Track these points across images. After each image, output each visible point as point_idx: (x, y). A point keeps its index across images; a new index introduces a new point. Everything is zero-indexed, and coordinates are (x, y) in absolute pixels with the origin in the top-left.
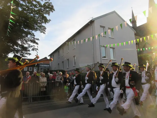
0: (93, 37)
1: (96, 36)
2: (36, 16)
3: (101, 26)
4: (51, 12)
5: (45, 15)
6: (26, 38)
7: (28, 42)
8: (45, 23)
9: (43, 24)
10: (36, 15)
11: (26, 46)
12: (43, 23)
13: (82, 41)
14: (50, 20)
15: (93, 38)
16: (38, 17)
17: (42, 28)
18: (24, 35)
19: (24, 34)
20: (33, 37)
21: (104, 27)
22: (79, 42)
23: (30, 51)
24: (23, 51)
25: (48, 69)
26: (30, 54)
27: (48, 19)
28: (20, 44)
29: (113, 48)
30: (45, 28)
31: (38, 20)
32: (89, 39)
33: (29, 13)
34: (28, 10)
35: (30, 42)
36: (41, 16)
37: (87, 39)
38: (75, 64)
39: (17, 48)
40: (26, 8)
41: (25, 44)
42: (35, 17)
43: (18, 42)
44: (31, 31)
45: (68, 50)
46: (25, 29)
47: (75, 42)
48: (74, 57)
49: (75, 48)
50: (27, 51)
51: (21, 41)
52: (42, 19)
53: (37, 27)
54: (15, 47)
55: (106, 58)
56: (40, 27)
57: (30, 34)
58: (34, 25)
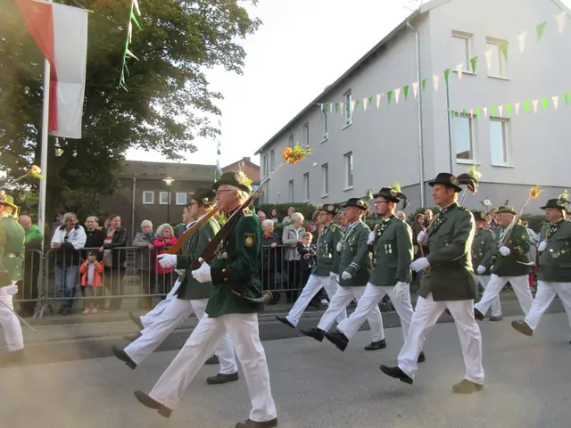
0: (424, 82)
1: (436, 78)
2: (210, 9)
3: (457, 34)
5: (240, 4)
6: (180, 92)
7: (186, 107)
8: (243, 33)
9: (236, 39)
10: (210, 6)
11: (179, 119)
12: (235, 34)
13: (379, 97)
14: (259, 22)
15: (423, 84)
16: (218, 13)
17: (232, 52)
18: (170, 81)
20: (200, 89)
21: (471, 35)
22: (365, 101)
23: (193, 138)
24: (170, 138)
26: (193, 149)
27: (252, 17)
28: (161, 114)
29: (505, 121)
30: (243, 54)
31: (218, 25)
32: (406, 90)
35: (192, 105)
36: (227, 7)
37: (397, 92)
38: (351, 183)
39: (151, 130)
41: (176, 113)
42: (205, 12)
43: (154, 107)
44: (194, 65)
46: (176, 59)
47: (352, 104)
48: (347, 159)
49: (351, 122)
50: (186, 139)
51: (164, 102)
52: (232, 19)
53: (215, 51)
54: (145, 124)
55: (471, 158)
56: (226, 49)
57: (191, 76)
58: (204, 43)
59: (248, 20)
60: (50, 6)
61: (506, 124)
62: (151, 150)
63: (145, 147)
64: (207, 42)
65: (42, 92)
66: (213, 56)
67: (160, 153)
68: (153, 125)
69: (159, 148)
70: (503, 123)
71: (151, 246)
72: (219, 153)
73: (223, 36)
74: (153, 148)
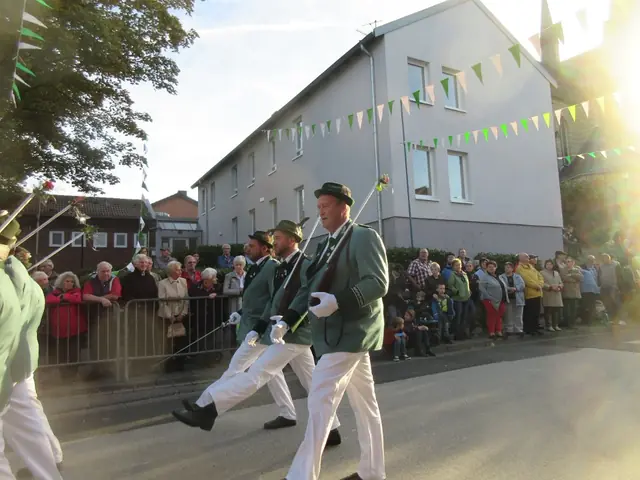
2: (135, 15)
3: (413, 62)
5: (172, 12)
6: (97, 111)
7: (105, 130)
8: (175, 46)
9: (166, 53)
10: (135, 11)
11: (95, 144)
12: (166, 47)
14: (194, 35)
16: (145, 20)
17: (163, 68)
18: (84, 97)
19: (85, 95)
20: (123, 109)
21: (427, 64)
23: (113, 167)
24: (84, 166)
25: (193, 241)
26: (113, 180)
27: (186, 27)
28: (73, 137)
29: (462, 155)
30: (175, 70)
31: (145, 34)
35: (113, 128)
36: (155, 14)
37: (360, 116)
39: (58, 156)
41: (92, 137)
42: (129, 18)
43: (63, 128)
44: (114, 80)
46: (91, 71)
48: (298, 192)
49: (302, 153)
50: (104, 168)
51: (75, 123)
52: (162, 29)
53: (141, 65)
54: (52, 150)
55: (431, 194)
56: (154, 62)
57: (110, 92)
58: (127, 54)
59: (182, 31)
61: (463, 158)
62: (59, 181)
64: (131, 53)
66: (139, 71)
67: (71, 184)
69: (68, 178)
70: (461, 158)
72: (144, 186)
73: (151, 48)
74: (61, 178)
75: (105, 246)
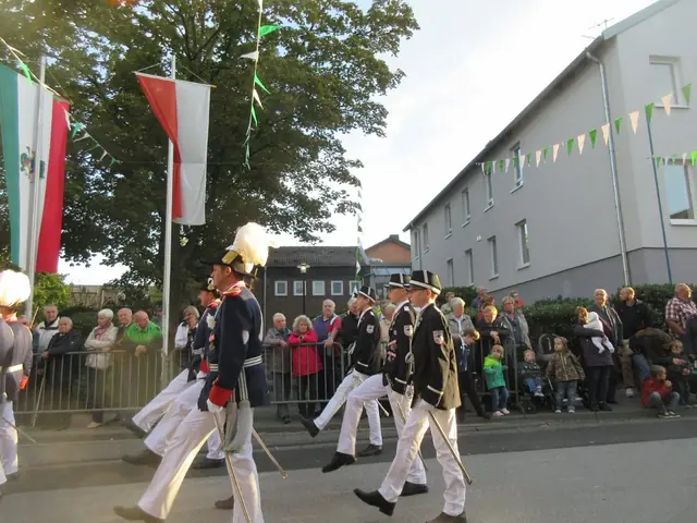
0: (616, 124)
2: (345, 67)
3: (656, 60)
4: (402, 38)
5: (378, 56)
6: (313, 164)
7: (321, 180)
8: (382, 89)
9: (375, 97)
10: (344, 63)
11: (314, 195)
12: (373, 92)
13: (556, 148)
14: (401, 74)
16: (353, 69)
17: (371, 113)
18: (302, 152)
19: (303, 150)
20: (336, 158)
21: (676, 59)
22: (539, 154)
23: (330, 216)
24: (304, 217)
26: (330, 228)
27: (392, 70)
28: (293, 191)
30: (384, 113)
31: (354, 83)
32: (593, 135)
33: (317, 59)
34: (311, 49)
35: (328, 178)
36: (363, 62)
37: (581, 139)
38: (527, 257)
39: (281, 210)
40: (303, 44)
41: (310, 189)
42: (339, 70)
43: (285, 183)
44: (328, 131)
45: (491, 196)
46: (307, 126)
47: (522, 158)
48: (520, 230)
49: (521, 183)
50: (321, 217)
51: (295, 177)
52: (369, 75)
53: (351, 113)
54: (276, 204)
55: (693, 218)
56: (363, 110)
57: (325, 144)
58: (339, 105)
59: (388, 73)
60: (173, 83)
62: (283, 233)
63: (275, 229)
64: (342, 104)
65: (165, 177)
66: (350, 119)
67: (293, 235)
68: (284, 203)
69: (291, 230)
71: (283, 343)
72: (360, 229)
73: (360, 96)
74: (285, 230)
75: (323, 294)
